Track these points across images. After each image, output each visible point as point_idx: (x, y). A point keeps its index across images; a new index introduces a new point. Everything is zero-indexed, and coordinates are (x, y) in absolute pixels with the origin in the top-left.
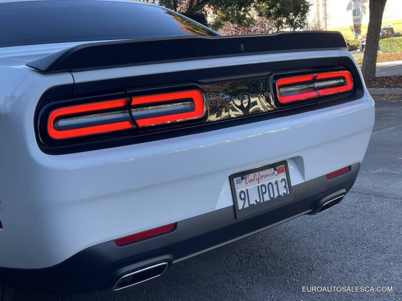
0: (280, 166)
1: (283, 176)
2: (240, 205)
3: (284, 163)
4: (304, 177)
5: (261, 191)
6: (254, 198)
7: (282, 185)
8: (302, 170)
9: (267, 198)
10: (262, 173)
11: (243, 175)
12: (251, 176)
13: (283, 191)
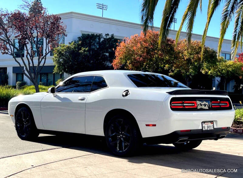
0: (212, 122)
1: (212, 125)
2: (203, 129)
3: (213, 122)
4: (217, 126)
5: (208, 127)
6: (206, 128)
7: (212, 127)
8: (217, 125)
9: (209, 129)
10: (208, 123)
11: (204, 122)
12: (206, 123)
13: (212, 128)
